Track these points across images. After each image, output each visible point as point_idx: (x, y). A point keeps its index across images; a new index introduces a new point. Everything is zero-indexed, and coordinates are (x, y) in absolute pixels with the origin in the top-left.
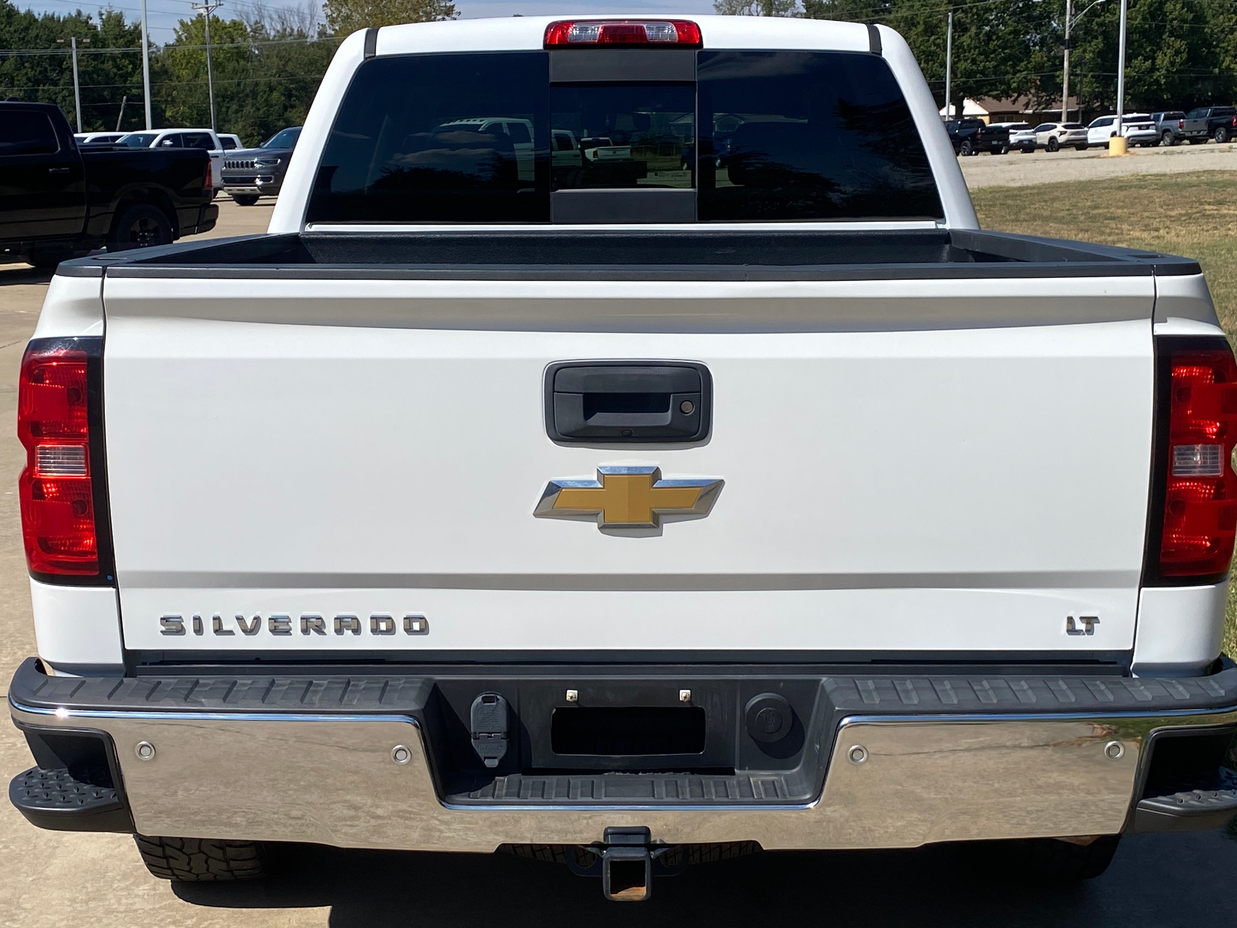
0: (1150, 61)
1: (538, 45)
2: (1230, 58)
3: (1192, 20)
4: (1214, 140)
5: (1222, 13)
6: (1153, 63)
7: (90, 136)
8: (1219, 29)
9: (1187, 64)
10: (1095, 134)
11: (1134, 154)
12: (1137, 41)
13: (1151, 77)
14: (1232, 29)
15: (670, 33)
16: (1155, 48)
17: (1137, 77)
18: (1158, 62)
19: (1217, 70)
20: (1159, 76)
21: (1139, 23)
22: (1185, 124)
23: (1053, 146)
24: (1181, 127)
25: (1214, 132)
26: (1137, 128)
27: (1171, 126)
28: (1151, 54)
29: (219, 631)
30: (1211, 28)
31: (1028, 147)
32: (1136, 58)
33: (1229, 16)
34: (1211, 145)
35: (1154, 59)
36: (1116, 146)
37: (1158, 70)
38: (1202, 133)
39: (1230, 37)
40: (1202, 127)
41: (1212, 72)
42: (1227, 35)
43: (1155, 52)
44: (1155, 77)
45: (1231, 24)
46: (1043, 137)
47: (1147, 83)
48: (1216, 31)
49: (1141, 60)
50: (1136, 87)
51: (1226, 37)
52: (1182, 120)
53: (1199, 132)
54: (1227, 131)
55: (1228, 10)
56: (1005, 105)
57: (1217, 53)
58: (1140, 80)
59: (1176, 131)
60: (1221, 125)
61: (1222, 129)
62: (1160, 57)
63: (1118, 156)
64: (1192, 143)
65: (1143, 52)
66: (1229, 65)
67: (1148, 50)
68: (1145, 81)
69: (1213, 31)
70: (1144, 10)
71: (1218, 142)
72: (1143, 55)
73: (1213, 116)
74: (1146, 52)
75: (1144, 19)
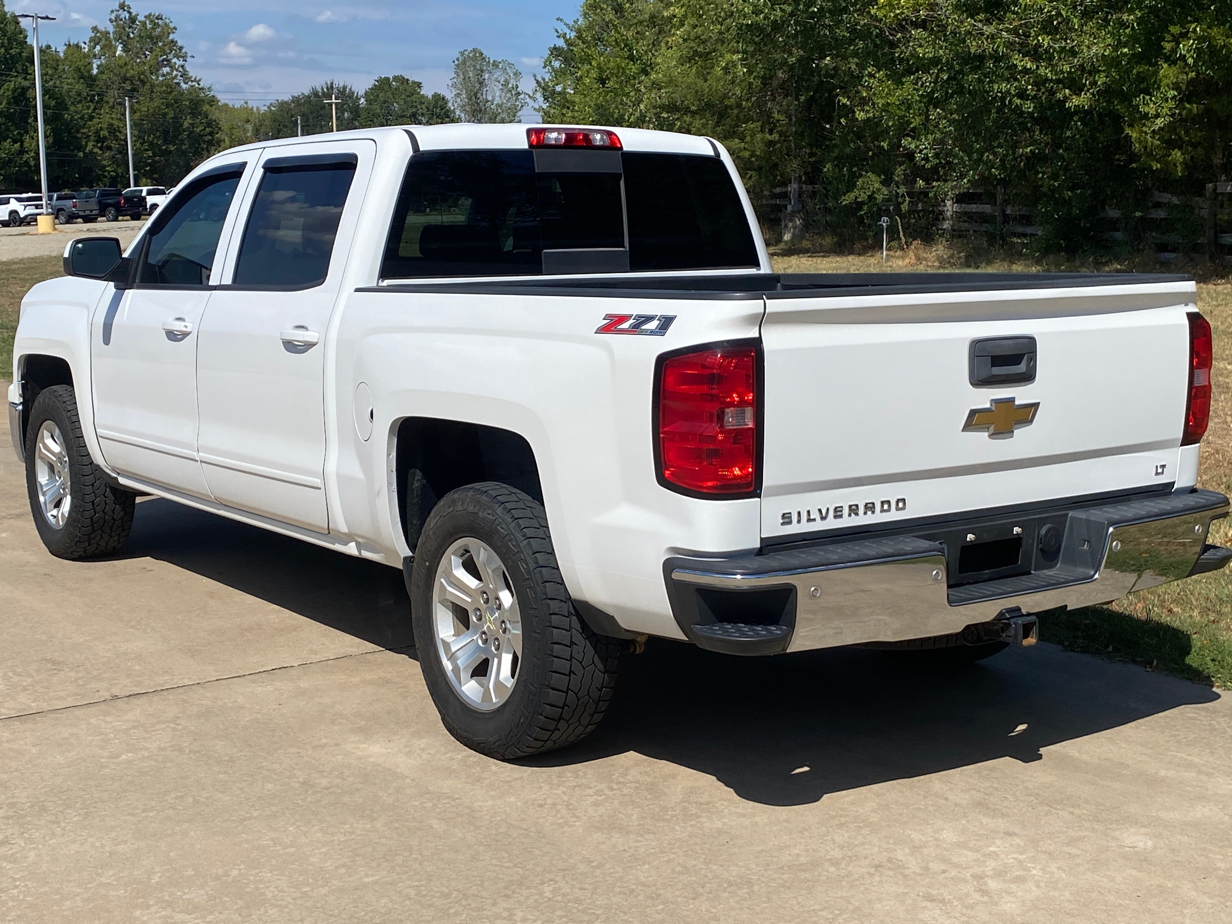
0: (19, 143)
2: (93, 143)
3: (54, 106)
4: (104, 218)
5: (80, 102)
6: (22, 146)
8: (79, 116)
9: (53, 147)
11: (62, 231)
12: (3, 124)
13: (21, 159)
14: (90, 116)
15: (605, 140)
16: (22, 132)
17: (7, 159)
18: (26, 145)
19: (81, 154)
20: (28, 158)
21: (5, 108)
22: (78, 204)
24: (75, 206)
25: (104, 211)
26: (34, 207)
27: (65, 205)
28: (19, 137)
29: (809, 520)
30: (71, 115)
32: (5, 141)
33: (87, 104)
35: (22, 143)
36: (45, 224)
37: (27, 152)
38: (94, 212)
39: (90, 123)
40: (93, 206)
41: (76, 156)
42: (86, 121)
43: (22, 135)
44: (24, 159)
45: (90, 111)
47: (18, 164)
48: (76, 117)
49: (10, 142)
50: (7, 168)
51: (85, 124)
52: (74, 200)
53: (91, 211)
54: (116, 211)
55: (85, 98)
57: (78, 138)
58: (10, 161)
59: (70, 210)
60: (110, 205)
61: (111, 208)
62: (28, 140)
63: (49, 234)
64: (85, 222)
65: (11, 135)
66: (92, 149)
67: (15, 133)
68: (16, 162)
69: (72, 117)
70: (8, 96)
71: (109, 221)
72: (11, 138)
73: (101, 196)
74: (14, 135)
75: (8, 103)
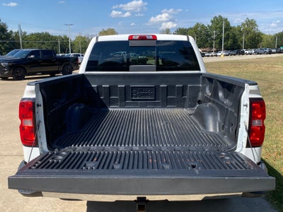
1: (127, 39)
7: (61, 55)
9: (233, 43)
10: (219, 54)
11: (225, 57)
15: (151, 37)
17: (225, 45)
18: (228, 43)
20: (228, 45)
23: (212, 56)
26: (225, 53)
30: (237, 37)
31: (208, 56)
34: (237, 56)
36: (222, 56)
40: (235, 53)
41: (237, 44)
43: (228, 41)
46: (210, 55)
52: (232, 52)
56: (204, 49)
59: (231, 54)
60: (238, 53)
63: (222, 58)
64: (234, 55)
72: (226, 41)
73: (237, 51)
